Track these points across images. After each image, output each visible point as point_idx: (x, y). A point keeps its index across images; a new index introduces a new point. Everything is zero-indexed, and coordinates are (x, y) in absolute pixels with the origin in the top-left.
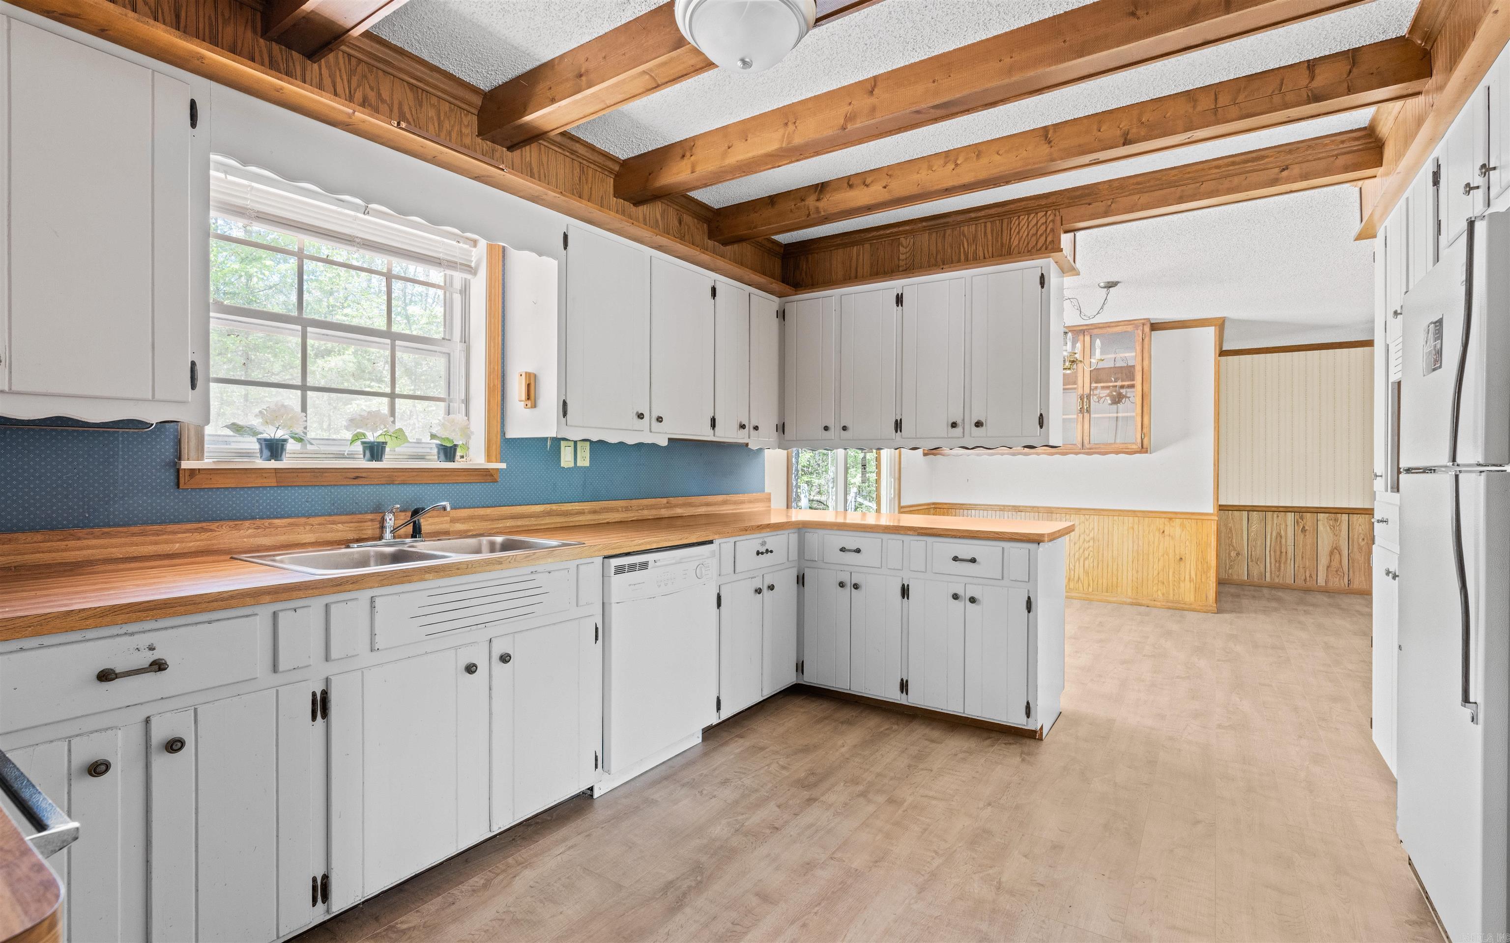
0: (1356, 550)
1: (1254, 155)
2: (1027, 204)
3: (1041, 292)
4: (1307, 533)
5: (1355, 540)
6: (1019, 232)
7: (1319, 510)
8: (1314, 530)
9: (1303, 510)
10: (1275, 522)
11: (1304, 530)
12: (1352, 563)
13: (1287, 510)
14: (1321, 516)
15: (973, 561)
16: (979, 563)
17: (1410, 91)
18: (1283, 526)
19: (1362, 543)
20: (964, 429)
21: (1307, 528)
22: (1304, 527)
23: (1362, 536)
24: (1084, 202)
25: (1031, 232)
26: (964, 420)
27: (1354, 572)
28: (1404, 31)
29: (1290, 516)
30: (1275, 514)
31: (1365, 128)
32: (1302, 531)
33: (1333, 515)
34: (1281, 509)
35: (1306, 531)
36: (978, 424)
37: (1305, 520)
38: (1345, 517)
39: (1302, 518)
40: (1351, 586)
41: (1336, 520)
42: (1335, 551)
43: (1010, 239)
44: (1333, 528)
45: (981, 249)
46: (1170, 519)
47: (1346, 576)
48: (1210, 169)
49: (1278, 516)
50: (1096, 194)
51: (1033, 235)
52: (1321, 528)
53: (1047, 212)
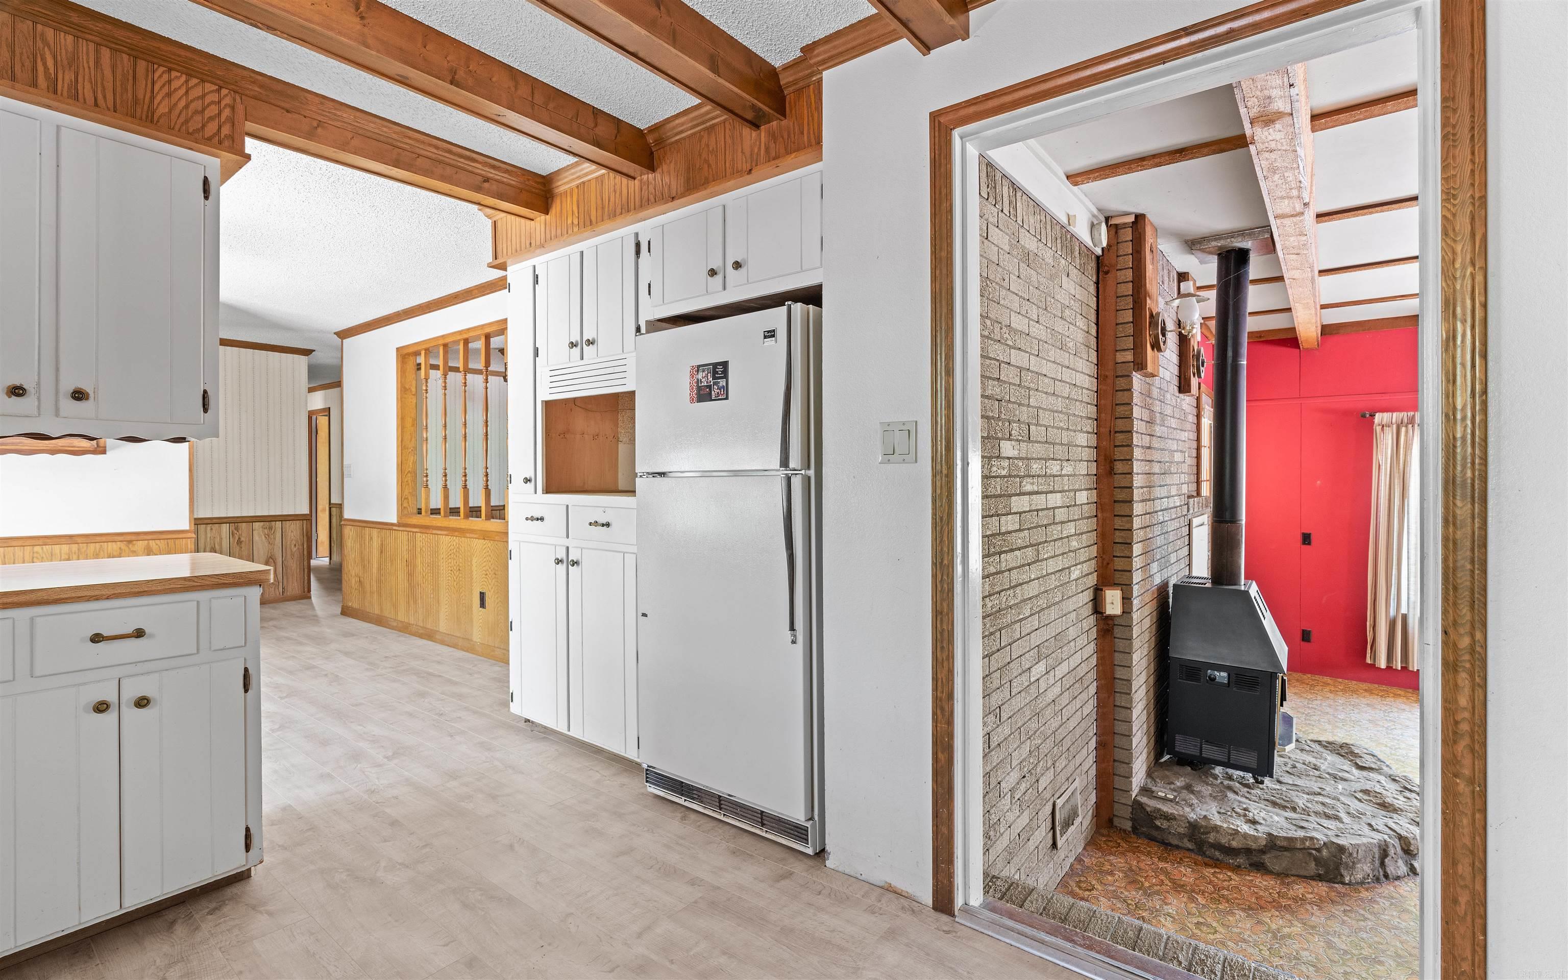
0: (289, 556)
1: (468, 153)
2: (191, 59)
3: (205, 205)
4: (243, 545)
5: (288, 546)
6: (169, 95)
7: (254, 519)
8: (249, 541)
9: (238, 520)
10: (209, 535)
11: (239, 542)
12: (286, 570)
13: (220, 521)
14: (257, 525)
15: (139, 634)
16: (152, 636)
17: (625, 170)
18: (217, 540)
19: (294, 549)
20: (39, 399)
21: (242, 539)
22: (239, 538)
23: (294, 542)
24: (283, 104)
25: (193, 106)
26: (38, 384)
27: (287, 579)
28: (643, 125)
29: (225, 528)
30: (209, 527)
31: (543, 177)
32: (237, 543)
33: (268, 523)
34: (215, 521)
35: (241, 542)
36: (79, 395)
37: (240, 532)
38: (279, 524)
39: (237, 529)
40: (285, 594)
41: (270, 528)
42: (271, 560)
43: (153, 98)
44: (267, 536)
45: (88, 86)
46: (130, 542)
47: (281, 584)
48: (430, 145)
49: (211, 529)
50: (302, 103)
51: (196, 112)
52: (256, 538)
53: (221, 88)
